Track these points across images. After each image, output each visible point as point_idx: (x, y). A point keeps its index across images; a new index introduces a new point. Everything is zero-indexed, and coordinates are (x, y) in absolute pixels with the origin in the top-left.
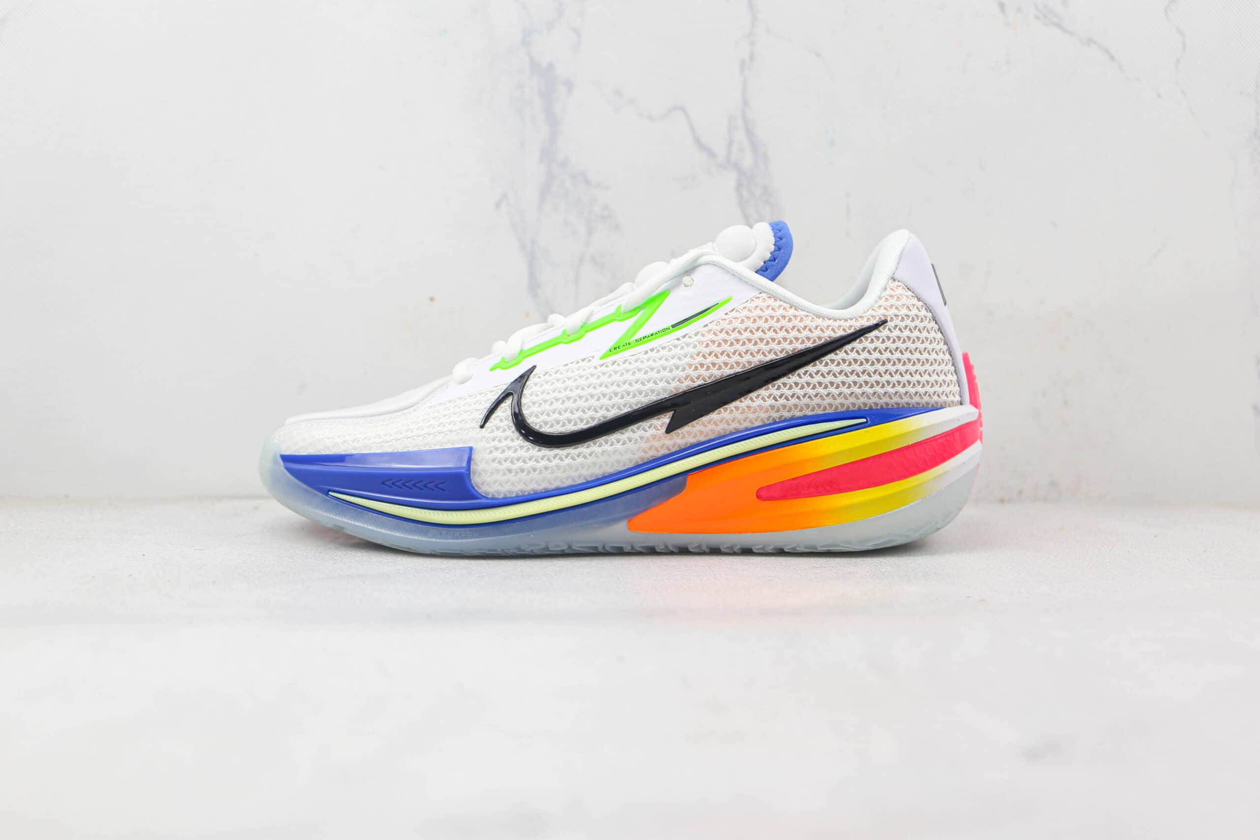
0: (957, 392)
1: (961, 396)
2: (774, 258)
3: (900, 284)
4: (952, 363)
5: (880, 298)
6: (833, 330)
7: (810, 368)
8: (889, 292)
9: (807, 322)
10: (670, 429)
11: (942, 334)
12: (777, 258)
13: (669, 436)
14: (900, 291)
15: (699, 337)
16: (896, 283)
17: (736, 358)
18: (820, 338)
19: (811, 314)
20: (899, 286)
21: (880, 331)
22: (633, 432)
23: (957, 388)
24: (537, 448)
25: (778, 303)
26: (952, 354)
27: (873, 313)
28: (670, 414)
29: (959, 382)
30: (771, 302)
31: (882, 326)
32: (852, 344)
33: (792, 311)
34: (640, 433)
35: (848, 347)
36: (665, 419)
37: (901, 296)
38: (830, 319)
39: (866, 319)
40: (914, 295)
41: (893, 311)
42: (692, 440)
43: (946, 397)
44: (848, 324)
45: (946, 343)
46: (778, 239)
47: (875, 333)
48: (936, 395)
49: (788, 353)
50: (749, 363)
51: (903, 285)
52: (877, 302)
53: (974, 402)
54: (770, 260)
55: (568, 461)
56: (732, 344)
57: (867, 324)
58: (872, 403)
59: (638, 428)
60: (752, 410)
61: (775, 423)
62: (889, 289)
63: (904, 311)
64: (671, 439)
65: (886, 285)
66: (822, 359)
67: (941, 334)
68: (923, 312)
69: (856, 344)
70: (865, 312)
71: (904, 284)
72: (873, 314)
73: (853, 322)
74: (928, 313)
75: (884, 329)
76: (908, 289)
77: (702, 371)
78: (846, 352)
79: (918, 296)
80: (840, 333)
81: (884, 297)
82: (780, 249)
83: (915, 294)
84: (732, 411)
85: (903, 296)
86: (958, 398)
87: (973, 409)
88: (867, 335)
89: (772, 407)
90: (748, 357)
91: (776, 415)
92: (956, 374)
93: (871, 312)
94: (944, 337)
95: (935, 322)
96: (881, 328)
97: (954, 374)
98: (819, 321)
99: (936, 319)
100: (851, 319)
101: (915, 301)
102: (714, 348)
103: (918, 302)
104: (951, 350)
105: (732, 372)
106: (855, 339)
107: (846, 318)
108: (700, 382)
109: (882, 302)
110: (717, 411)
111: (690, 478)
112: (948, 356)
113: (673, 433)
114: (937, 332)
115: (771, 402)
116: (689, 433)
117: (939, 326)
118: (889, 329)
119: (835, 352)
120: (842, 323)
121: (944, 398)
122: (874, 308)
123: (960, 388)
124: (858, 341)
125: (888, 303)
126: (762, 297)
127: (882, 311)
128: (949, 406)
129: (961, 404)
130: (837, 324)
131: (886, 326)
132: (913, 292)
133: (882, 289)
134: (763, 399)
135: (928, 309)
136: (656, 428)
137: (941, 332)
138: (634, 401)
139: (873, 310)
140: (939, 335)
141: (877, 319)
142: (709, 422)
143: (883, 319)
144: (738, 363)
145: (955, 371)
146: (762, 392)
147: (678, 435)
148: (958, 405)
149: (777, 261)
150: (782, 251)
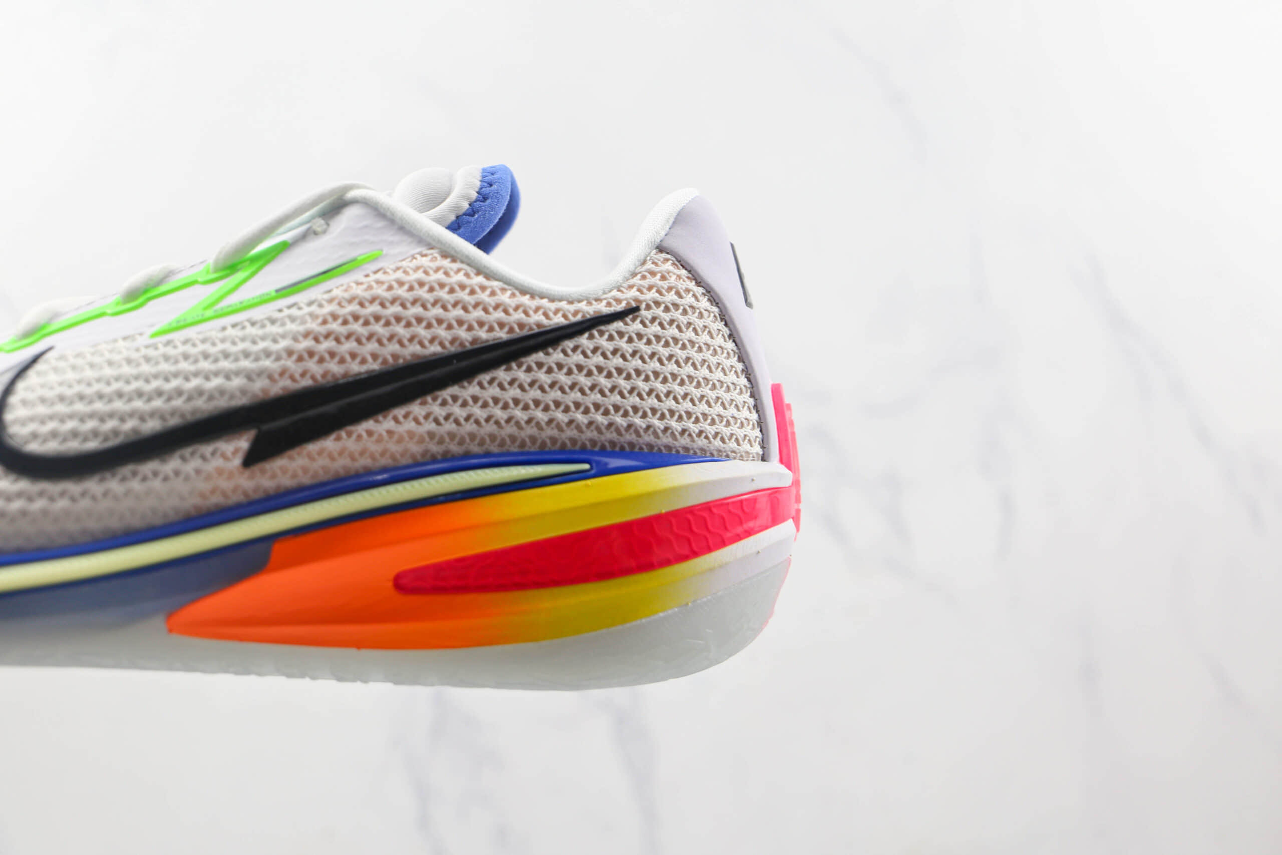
0: (758, 439)
1: (763, 447)
2: (473, 211)
3: (669, 256)
4: (751, 392)
5: (634, 275)
6: (546, 315)
7: (501, 374)
8: (649, 266)
9: (505, 298)
10: (251, 459)
11: (736, 345)
12: (478, 212)
13: (247, 473)
14: (668, 266)
15: (314, 308)
16: (664, 255)
17: (372, 346)
18: (521, 326)
19: (510, 287)
20: (667, 260)
21: (626, 324)
22: (184, 459)
23: (757, 433)
24: (12, 477)
25: (455, 266)
26: (751, 377)
27: (619, 295)
28: (251, 434)
29: (761, 425)
30: (446, 263)
31: (631, 316)
32: (576, 339)
33: (481, 279)
34: (195, 463)
35: (569, 344)
36: (243, 443)
37: (668, 273)
38: (542, 298)
39: (604, 302)
40: (690, 275)
41: (653, 295)
42: (287, 482)
43: (735, 445)
44: (572, 308)
45: (740, 359)
46: (486, 184)
47: (618, 325)
48: (719, 438)
49: (464, 346)
50: (395, 356)
51: (674, 259)
52: (627, 280)
53: (787, 459)
54: (465, 214)
55: (62, 504)
56: (366, 323)
57: (603, 308)
58: (606, 441)
59: (193, 454)
60: (396, 437)
61: (434, 460)
62: (649, 263)
63: (671, 297)
64: (252, 477)
65: (647, 256)
66: (523, 360)
67: (734, 344)
68: (704, 303)
69: (583, 340)
70: (606, 294)
71: (676, 258)
72: (617, 297)
73: (583, 306)
74: (712, 307)
75: (633, 320)
76: (682, 265)
77: (312, 366)
78: (564, 352)
79: (697, 278)
80: (558, 320)
81: (640, 273)
82: (485, 199)
83: (693, 276)
84: (359, 437)
85: (671, 274)
86: (757, 449)
87: (783, 469)
88: (603, 328)
89: (431, 435)
90: (394, 347)
91: (434, 448)
92: (757, 411)
93: (615, 293)
94: (739, 349)
95: (723, 323)
96: (628, 319)
97: (754, 412)
98: (525, 300)
99: (727, 318)
100: (580, 301)
101: (692, 285)
102: (335, 326)
103: (696, 287)
104: (749, 372)
105: (364, 368)
106: (580, 332)
107: (570, 300)
108: (306, 382)
109: (637, 280)
110: (333, 436)
111: (278, 548)
112: (743, 381)
113: (256, 468)
114: (727, 339)
115: (431, 426)
116: (284, 471)
117: (730, 330)
118: (642, 322)
119: (544, 351)
120: (564, 305)
121: (733, 445)
122: (622, 289)
123: (763, 434)
124: (586, 335)
125: (646, 283)
126: (432, 254)
127: (634, 293)
128: (742, 458)
129: (764, 459)
130: (553, 306)
131: (637, 316)
132: (689, 272)
133: (639, 261)
134: (416, 420)
135: (715, 300)
136: (224, 456)
137: (734, 341)
138: (188, 407)
139: (619, 291)
140: (730, 345)
141: (624, 304)
142: (320, 453)
143: (634, 304)
144: (375, 356)
145: (756, 406)
146: (416, 408)
147: (263, 472)
148: (758, 460)
149: (476, 216)
150: (488, 202)
